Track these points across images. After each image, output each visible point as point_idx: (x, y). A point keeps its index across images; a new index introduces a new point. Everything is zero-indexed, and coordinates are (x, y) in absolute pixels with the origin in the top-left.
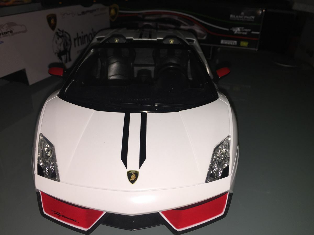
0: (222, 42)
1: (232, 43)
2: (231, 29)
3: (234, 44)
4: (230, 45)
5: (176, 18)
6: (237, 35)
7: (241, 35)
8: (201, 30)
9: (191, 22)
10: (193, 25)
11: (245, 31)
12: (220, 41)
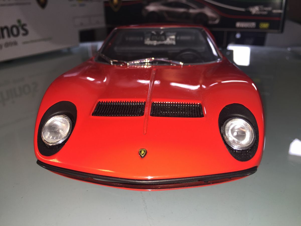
0: (238, 25)
2: (248, 9)
3: (251, 26)
4: (247, 28)
6: (255, 15)
7: (261, 15)
8: (213, 12)
10: (204, 7)
11: (265, 11)
12: (235, 24)
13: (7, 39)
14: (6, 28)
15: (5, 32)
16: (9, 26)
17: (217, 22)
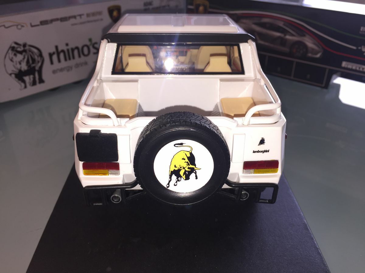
0: (344, 64)
1: (359, 68)
2: (360, 48)
3: (361, 69)
4: (355, 71)
5: (281, 24)
8: (314, 44)
9: (301, 31)
10: (304, 36)
12: (341, 63)
13: (77, 60)
14: (77, 48)
15: (76, 52)
16: (80, 47)
17: (318, 56)
